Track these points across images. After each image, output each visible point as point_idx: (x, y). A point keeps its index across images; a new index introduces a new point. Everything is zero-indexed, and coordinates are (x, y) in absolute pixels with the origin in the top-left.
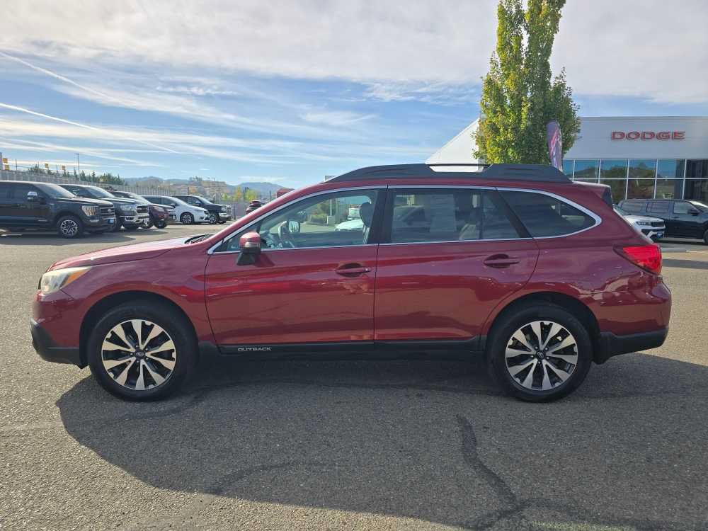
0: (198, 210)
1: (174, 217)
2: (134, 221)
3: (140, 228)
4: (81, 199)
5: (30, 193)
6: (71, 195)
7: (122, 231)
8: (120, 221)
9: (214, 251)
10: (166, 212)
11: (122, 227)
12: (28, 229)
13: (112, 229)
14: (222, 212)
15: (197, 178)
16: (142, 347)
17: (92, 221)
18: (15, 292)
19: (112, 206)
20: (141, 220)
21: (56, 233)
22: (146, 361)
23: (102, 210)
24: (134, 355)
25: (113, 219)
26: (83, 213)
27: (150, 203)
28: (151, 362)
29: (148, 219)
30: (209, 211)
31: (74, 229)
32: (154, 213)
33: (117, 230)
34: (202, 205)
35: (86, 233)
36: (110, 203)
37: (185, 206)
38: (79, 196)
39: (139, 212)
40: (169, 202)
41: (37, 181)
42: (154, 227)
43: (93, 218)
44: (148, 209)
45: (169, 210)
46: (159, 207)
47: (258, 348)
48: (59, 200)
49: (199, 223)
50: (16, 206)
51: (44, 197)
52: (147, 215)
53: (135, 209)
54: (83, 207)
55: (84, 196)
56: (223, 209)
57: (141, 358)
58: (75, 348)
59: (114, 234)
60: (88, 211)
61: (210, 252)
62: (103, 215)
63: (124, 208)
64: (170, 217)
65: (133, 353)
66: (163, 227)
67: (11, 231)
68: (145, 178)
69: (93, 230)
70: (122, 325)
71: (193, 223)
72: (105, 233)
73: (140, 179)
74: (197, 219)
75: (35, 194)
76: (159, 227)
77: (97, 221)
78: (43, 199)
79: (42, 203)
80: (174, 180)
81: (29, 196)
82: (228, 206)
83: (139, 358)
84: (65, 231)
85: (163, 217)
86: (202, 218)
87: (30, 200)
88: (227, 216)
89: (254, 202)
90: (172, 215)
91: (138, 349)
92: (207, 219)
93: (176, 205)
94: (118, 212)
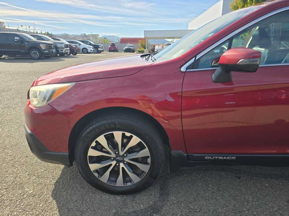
0: (89, 47)
1: (80, 50)
2: (63, 51)
3: (66, 55)
4: (39, 41)
5: (16, 38)
6: (34, 39)
7: (59, 56)
8: (57, 51)
9: (187, 69)
10: (77, 48)
11: (58, 55)
12: (17, 56)
13: (54, 55)
14: (100, 48)
15: (84, 34)
16: (121, 153)
17: (45, 51)
18: (13, 88)
19: (53, 44)
20: (66, 51)
21: (30, 57)
22: (124, 164)
23: (49, 46)
24: (114, 159)
25: (54, 51)
26: (41, 48)
27: (69, 43)
28: (129, 165)
29: (69, 51)
30: (94, 47)
31: (37, 55)
32: (71, 48)
33: (56, 56)
34: (90, 44)
35: (43, 57)
36: (52, 43)
37: (84, 45)
38: (38, 39)
39: (65, 47)
40: (76, 43)
41: (18, 32)
42: (71, 55)
43: (45, 50)
44: (69, 46)
45: (78, 47)
46: (73, 45)
47: (223, 157)
48: (29, 42)
49: (90, 53)
50: (10, 44)
51: (22, 40)
52: (69, 49)
53: (63, 46)
54: (41, 44)
55: (40, 40)
56: (100, 46)
57: (121, 161)
58: (65, 154)
59: (55, 58)
60: (43, 47)
61: (183, 69)
62: (49, 49)
63: (58, 45)
64: (78, 50)
65: (114, 158)
66: (75, 55)
67: (10, 56)
68: (62, 34)
69: (46, 56)
70: (105, 136)
71: (88, 53)
72: (51, 58)
73: (60, 34)
74: (89, 51)
75: (18, 38)
76: (74, 55)
77: (47, 51)
78: (22, 41)
79: (22, 43)
80: (74, 35)
81: (16, 40)
82: (102, 45)
83: (118, 162)
84: (34, 56)
85: (75, 50)
86: (91, 51)
87: (16, 42)
88: (102, 50)
89: (112, 44)
90: (79, 49)
91: (118, 155)
92: (93, 51)
93: (80, 44)
94: (56, 48)
